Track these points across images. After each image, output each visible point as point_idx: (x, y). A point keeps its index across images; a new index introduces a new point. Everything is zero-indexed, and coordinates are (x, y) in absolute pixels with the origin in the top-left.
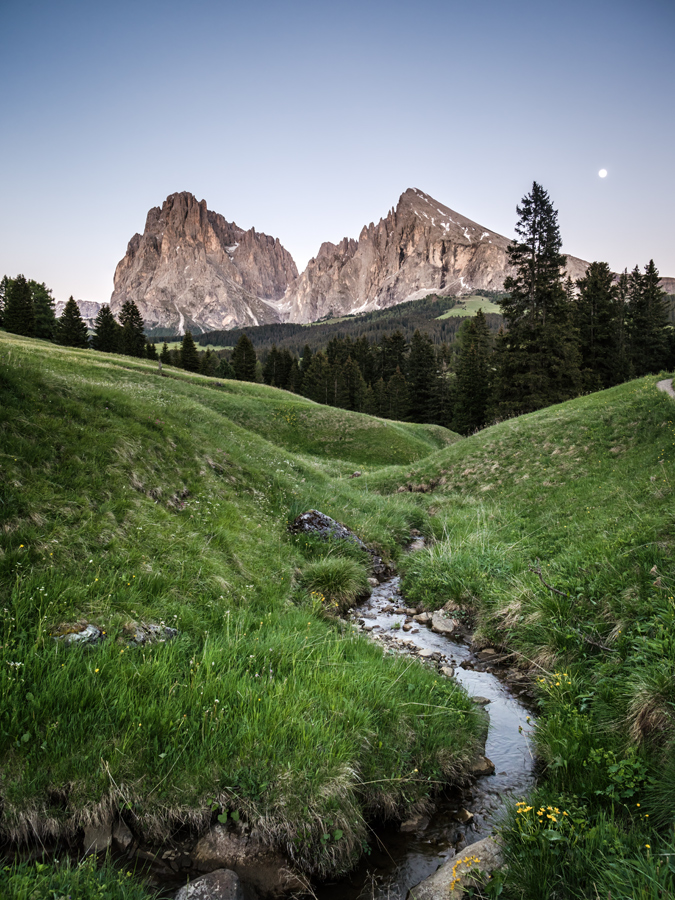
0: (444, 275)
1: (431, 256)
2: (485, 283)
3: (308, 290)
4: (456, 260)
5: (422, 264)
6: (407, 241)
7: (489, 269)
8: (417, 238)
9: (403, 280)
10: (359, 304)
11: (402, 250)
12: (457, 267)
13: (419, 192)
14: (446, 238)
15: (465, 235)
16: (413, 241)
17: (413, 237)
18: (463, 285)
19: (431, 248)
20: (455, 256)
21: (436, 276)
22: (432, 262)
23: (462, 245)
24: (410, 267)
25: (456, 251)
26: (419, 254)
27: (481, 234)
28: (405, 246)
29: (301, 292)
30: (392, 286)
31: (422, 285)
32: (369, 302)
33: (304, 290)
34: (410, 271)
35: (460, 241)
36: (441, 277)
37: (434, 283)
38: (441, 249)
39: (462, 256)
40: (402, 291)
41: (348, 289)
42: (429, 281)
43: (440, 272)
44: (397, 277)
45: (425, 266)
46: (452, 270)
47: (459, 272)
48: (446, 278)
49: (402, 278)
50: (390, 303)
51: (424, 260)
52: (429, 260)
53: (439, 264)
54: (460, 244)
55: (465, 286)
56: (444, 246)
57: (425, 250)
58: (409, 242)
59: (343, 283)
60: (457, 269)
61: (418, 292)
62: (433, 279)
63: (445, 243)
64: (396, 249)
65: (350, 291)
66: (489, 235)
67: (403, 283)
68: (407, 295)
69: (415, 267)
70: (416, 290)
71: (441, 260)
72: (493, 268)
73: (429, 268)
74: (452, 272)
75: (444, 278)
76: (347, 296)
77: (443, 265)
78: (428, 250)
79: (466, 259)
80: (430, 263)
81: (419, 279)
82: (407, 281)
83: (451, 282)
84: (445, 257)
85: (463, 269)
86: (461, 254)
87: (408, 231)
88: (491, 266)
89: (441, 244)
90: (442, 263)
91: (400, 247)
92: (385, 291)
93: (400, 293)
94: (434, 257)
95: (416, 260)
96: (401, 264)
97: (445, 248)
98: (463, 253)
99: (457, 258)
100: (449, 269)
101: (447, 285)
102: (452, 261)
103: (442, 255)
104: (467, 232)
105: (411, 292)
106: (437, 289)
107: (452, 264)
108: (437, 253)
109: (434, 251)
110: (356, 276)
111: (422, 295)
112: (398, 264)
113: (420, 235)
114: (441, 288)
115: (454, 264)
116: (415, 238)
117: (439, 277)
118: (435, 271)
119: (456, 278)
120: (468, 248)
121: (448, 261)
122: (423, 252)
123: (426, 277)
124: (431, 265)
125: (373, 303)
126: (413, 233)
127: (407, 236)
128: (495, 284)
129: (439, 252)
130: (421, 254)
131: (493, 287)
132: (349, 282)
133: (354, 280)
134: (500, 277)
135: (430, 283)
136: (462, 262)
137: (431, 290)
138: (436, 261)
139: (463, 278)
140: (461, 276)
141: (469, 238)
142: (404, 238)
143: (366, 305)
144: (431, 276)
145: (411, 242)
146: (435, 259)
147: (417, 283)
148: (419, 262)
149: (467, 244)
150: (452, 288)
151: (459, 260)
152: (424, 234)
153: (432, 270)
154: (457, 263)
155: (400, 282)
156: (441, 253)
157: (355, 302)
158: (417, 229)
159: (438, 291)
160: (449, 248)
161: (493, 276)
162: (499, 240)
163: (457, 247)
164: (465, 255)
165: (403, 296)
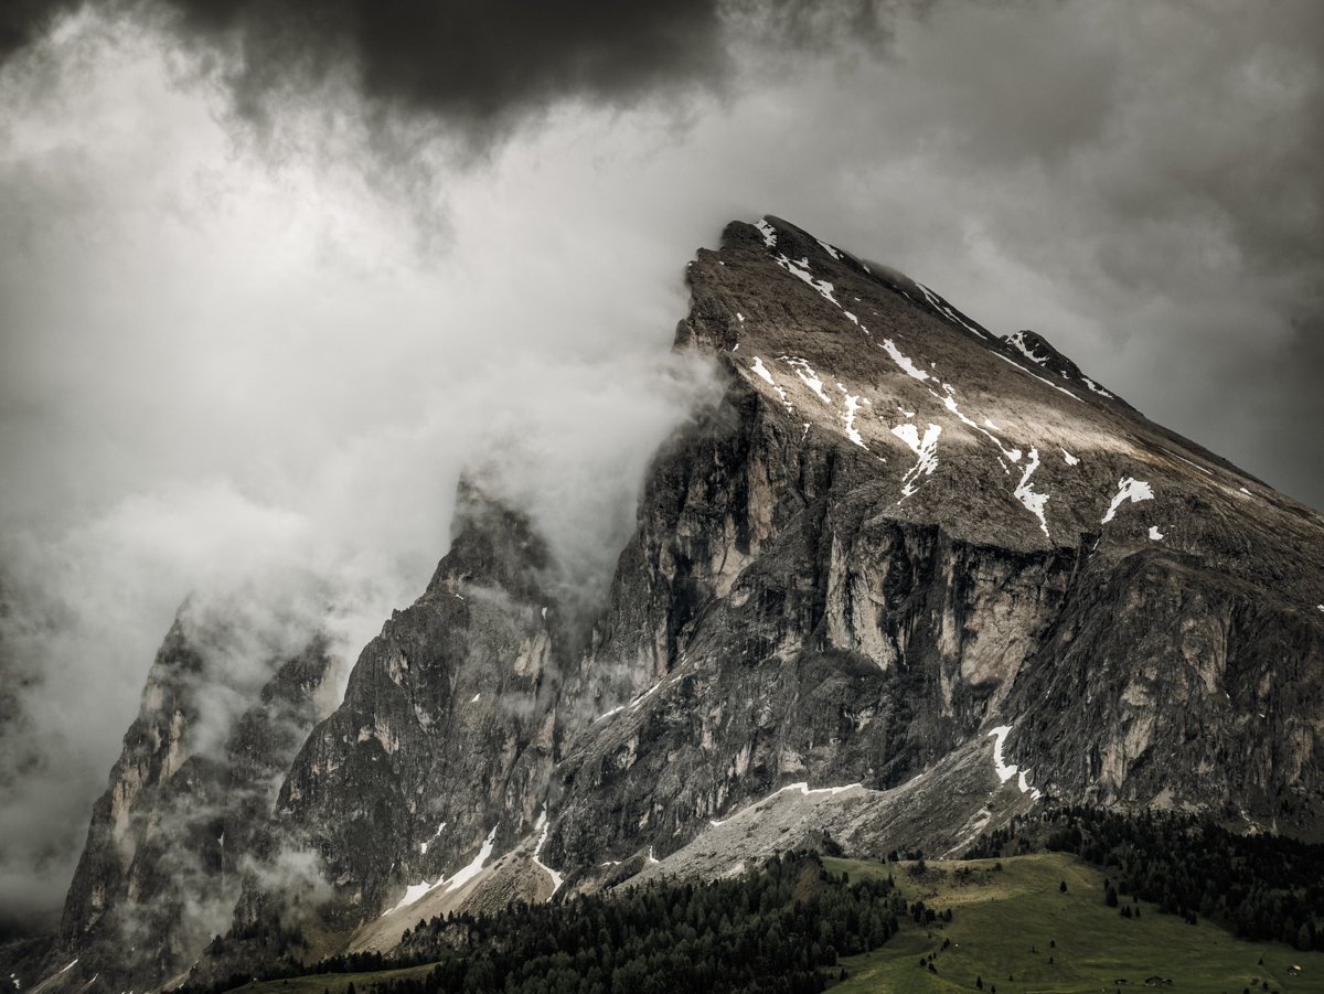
0: (903, 713)
1: (834, 607)
2: (1113, 769)
3: (174, 762)
4: (966, 636)
5: (788, 651)
6: (710, 519)
7: (1133, 695)
8: (762, 507)
10: (444, 861)
11: (683, 564)
12: (974, 671)
13: (792, 241)
14: (918, 517)
15: (1022, 492)
16: (742, 518)
17: (742, 498)
18: (1005, 773)
19: (837, 564)
20: (963, 611)
21: (864, 719)
22: (840, 639)
23: (999, 554)
24: (727, 666)
25: (965, 583)
27: (1109, 489)
28: (701, 542)
29: (132, 774)
30: (626, 760)
31: (791, 761)
32: (501, 847)
33: (155, 763)
34: (724, 690)
35: (985, 535)
36: (892, 721)
37: (852, 757)
38: (890, 574)
39: (1001, 609)
40: (676, 794)
41: (390, 770)
42: (824, 742)
43: (884, 698)
44: (653, 715)
45: (802, 659)
46: (947, 687)
47: (985, 698)
48: (917, 729)
49: (683, 720)
50: (617, 856)
51: (799, 629)
52: (826, 629)
53: (877, 650)
54: (988, 549)
55: (1015, 779)
56: (904, 558)
57: (803, 575)
58: (722, 523)
59: (364, 736)
60: (975, 680)
61: (761, 803)
62: (847, 730)
63: (908, 542)
64: (655, 560)
65: (397, 780)
66: (1149, 496)
67: (688, 747)
68: (706, 817)
69: (750, 664)
70: (757, 793)
71: (888, 627)
72: (1155, 688)
73: (825, 674)
74: (948, 697)
75: (904, 729)
76: (382, 812)
77: (900, 657)
78: (820, 574)
79: (1025, 625)
80: (827, 643)
81: (770, 732)
82: (707, 742)
83: (942, 751)
84: (909, 616)
85: (1008, 684)
86: (993, 600)
87: (715, 468)
88: (1142, 680)
89: (886, 545)
90: (895, 644)
91: (672, 550)
92: (592, 788)
93: (666, 802)
94: (849, 611)
95: (755, 628)
96: (681, 642)
97: (908, 566)
98: (1007, 596)
99: (973, 622)
100: (933, 681)
101: (920, 767)
102: (948, 638)
103: (891, 605)
104: (1033, 477)
105: (727, 802)
106: (866, 786)
107: (947, 658)
108: (864, 591)
109: (851, 579)
110: (435, 698)
111: (782, 822)
112: (661, 641)
113: (779, 493)
114: (889, 781)
115: (960, 656)
116: (753, 506)
117: (881, 722)
118: (857, 690)
119: (971, 731)
120: (1033, 570)
121: (924, 639)
122: (793, 581)
123: (809, 721)
124: (833, 654)
125: (525, 855)
126: (746, 479)
127: (709, 495)
128: (1164, 777)
129: (877, 588)
130: (782, 596)
131: (1158, 790)
132: (394, 735)
133: (425, 720)
134: (1190, 737)
135: (830, 751)
136: (996, 650)
137: (836, 790)
138: (859, 632)
139: (1002, 732)
140: (992, 724)
141: (1039, 513)
142: (693, 503)
143: (486, 864)
144: (834, 715)
145: (730, 529)
146: (857, 624)
147: (761, 751)
148: (771, 638)
149: (1026, 545)
150: (942, 786)
151: (982, 637)
152: (800, 485)
153: (841, 682)
154: (973, 650)
155: (670, 743)
156: (886, 594)
157: (424, 848)
158: (763, 460)
159: (873, 799)
160: (929, 569)
161: (1156, 731)
162: (1201, 524)
163: (974, 566)
164: (1017, 610)
165: (684, 819)
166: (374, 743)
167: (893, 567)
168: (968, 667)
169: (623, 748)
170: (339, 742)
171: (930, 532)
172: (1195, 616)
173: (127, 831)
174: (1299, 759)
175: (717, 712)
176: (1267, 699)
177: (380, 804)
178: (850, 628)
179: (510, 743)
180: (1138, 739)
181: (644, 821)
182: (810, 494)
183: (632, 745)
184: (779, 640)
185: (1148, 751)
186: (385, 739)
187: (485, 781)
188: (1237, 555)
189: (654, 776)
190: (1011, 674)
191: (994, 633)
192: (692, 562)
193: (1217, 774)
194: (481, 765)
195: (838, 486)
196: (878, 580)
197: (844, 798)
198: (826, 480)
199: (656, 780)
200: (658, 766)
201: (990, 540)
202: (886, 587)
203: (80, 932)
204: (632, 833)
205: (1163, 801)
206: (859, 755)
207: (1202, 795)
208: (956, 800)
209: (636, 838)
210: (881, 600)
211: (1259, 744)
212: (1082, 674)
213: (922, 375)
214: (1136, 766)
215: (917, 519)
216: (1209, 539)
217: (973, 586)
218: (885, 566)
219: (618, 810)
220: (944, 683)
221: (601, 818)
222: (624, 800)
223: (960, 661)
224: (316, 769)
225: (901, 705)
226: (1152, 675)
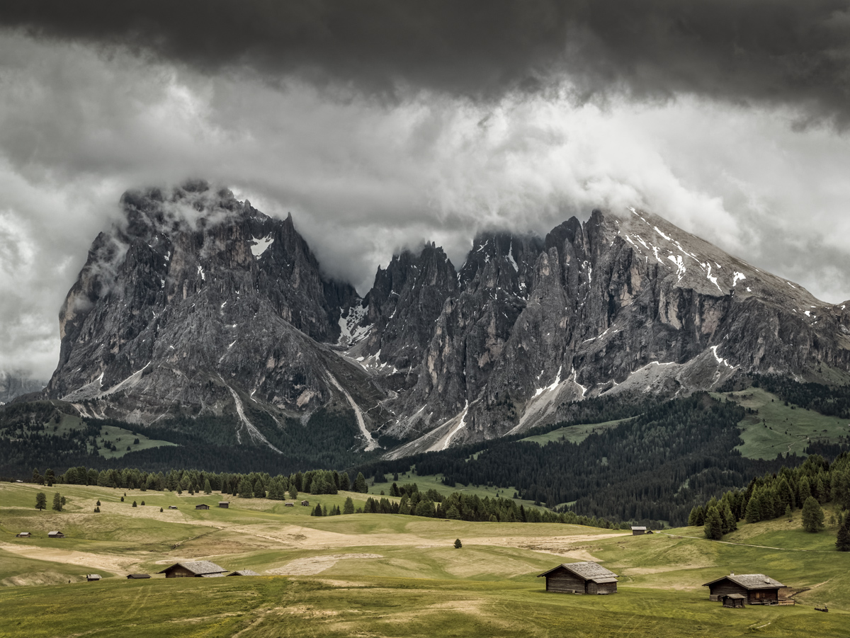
0: (685, 343)
1: (662, 312)
2: (757, 361)
3: (447, 350)
4: (702, 320)
5: (649, 324)
6: (619, 284)
7: (760, 340)
8: (636, 281)
9: (621, 348)
10: (546, 382)
11: (611, 297)
12: (704, 330)
15: (709, 277)
16: (629, 284)
17: (629, 278)
18: (720, 360)
19: (663, 299)
20: (701, 313)
21: (673, 344)
22: (664, 320)
23: (710, 297)
24: (632, 328)
25: (702, 305)
26: (643, 309)
27: (732, 276)
28: (617, 291)
29: (435, 353)
31: (653, 355)
32: (562, 378)
33: (441, 350)
34: (632, 335)
35: (705, 291)
36: (682, 344)
37: (671, 354)
38: (679, 303)
39: (711, 313)
40: (621, 364)
41: (527, 355)
42: (662, 350)
43: (679, 338)
44: (610, 342)
45: (653, 326)
46: (697, 335)
47: (708, 338)
48: (690, 347)
49: (620, 343)
50: (602, 381)
51: (651, 318)
52: (659, 318)
53: (676, 324)
54: (708, 296)
55: (723, 362)
56: (683, 298)
57: (652, 302)
58: (623, 285)
59: (520, 346)
60: (705, 333)
61: (646, 367)
62: (668, 347)
63: (684, 293)
64: (603, 295)
65: (529, 358)
66: (744, 278)
67: (622, 351)
68: (629, 371)
69: (639, 327)
70: (643, 364)
71: (680, 318)
72: (765, 338)
73: (660, 331)
74: (698, 338)
75: (686, 347)
76: (526, 367)
77: (683, 326)
78: (656, 302)
79: (717, 317)
80: (660, 322)
81: (646, 347)
82: (628, 350)
83: (698, 353)
84: (685, 315)
85: (713, 334)
86: (709, 310)
87: (621, 269)
88: (762, 336)
89: (678, 294)
90: (681, 322)
91: (608, 293)
92: (591, 362)
93: (617, 367)
94: (667, 313)
95: (640, 317)
96: (611, 319)
97: (684, 300)
98: (713, 309)
99: (704, 317)
100: (694, 333)
101: (691, 358)
102: (697, 321)
103: (680, 311)
104: (711, 272)
105: (635, 367)
106: (676, 363)
107: (697, 327)
108: (672, 307)
109: (667, 304)
110: (536, 334)
111: (656, 374)
112: (606, 319)
113: (642, 278)
114: (683, 361)
115: (701, 326)
116: (633, 281)
117: (679, 344)
118: (671, 335)
119: (705, 347)
120: (719, 302)
121: (690, 321)
122: (649, 304)
123: (657, 344)
124: (663, 325)
125: (571, 380)
126: (630, 273)
127: (619, 277)
128: (770, 363)
129: (676, 306)
130: (647, 308)
131: (769, 367)
132: (527, 345)
133: (534, 341)
134: (776, 352)
135: (664, 353)
136: (710, 324)
137: (667, 364)
138: (670, 319)
139: (715, 348)
140: (710, 345)
141: (716, 283)
142: (614, 279)
143: (559, 383)
144: (665, 342)
145: (626, 287)
146: (669, 316)
147: (643, 352)
148: (644, 320)
149: (717, 295)
150: (702, 364)
151: (706, 321)
152: (648, 275)
153: (666, 333)
154: (704, 324)
155: (617, 350)
156: (678, 308)
157: (538, 378)
158: (637, 268)
159: (679, 367)
160: (690, 301)
161: (765, 350)
162: (760, 286)
163: (704, 301)
164: (715, 313)
165: (624, 372)
166: (522, 348)
167: (680, 300)
168: (703, 329)
169: (601, 351)
170: (514, 348)
171: (690, 291)
172: (773, 317)
173: (433, 370)
174: (804, 357)
175: (630, 341)
176: (793, 340)
177: (526, 366)
178: (667, 317)
179: (561, 348)
180: (761, 353)
181: (610, 372)
182: (651, 278)
183: (604, 350)
184: (646, 320)
185: (764, 355)
186: (524, 346)
187: (555, 358)
188: (771, 295)
189: (613, 359)
190: (714, 331)
191: (710, 319)
192: (614, 296)
193: (785, 363)
194: (554, 354)
195: (659, 276)
196: (676, 304)
197: (671, 366)
198: (655, 275)
199: (613, 361)
200: (613, 356)
201: (708, 293)
202: (678, 307)
203: (423, 400)
204: (606, 375)
205: (771, 370)
206: (673, 354)
207: (781, 369)
208: (708, 368)
209: (608, 377)
210: (677, 310)
211: (793, 354)
212: (743, 333)
213: (668, 239)
214: (762, 359)
215: (686, 287)
216: (764, 291)
217: (704, 306)
218: (678, 300)
219: (601, 368)
220: (697, 334)
221: (596, 370)
222: (603, 366)
223: (701, 327)
224: (508, 356)
225: (684, 340)
226: (764, 335)
